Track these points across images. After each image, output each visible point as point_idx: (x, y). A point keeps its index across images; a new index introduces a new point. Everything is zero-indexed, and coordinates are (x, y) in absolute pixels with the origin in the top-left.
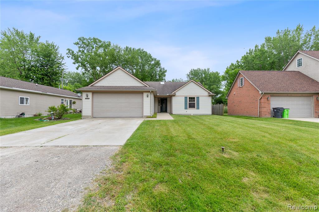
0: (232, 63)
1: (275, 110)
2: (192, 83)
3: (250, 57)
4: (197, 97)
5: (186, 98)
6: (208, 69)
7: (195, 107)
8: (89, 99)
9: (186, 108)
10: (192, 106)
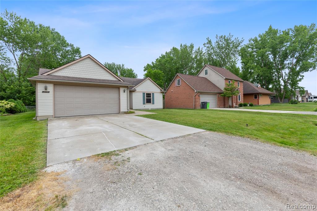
0: (148, 64)
1: (203, 104)
2: (149, 80)
3: (163, 61)
4: (152, 93)
5: (144, 94)
6: (123, 65)
7: (150, 102)
8: (49, 92)
9: (144, 104)
10: (149, 101)
